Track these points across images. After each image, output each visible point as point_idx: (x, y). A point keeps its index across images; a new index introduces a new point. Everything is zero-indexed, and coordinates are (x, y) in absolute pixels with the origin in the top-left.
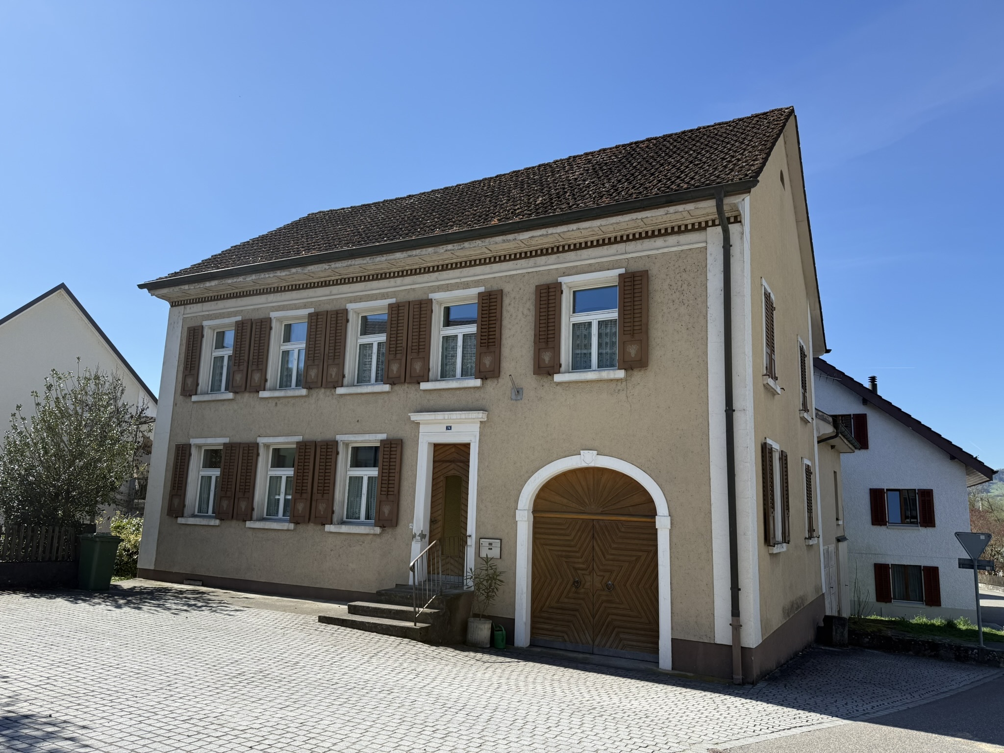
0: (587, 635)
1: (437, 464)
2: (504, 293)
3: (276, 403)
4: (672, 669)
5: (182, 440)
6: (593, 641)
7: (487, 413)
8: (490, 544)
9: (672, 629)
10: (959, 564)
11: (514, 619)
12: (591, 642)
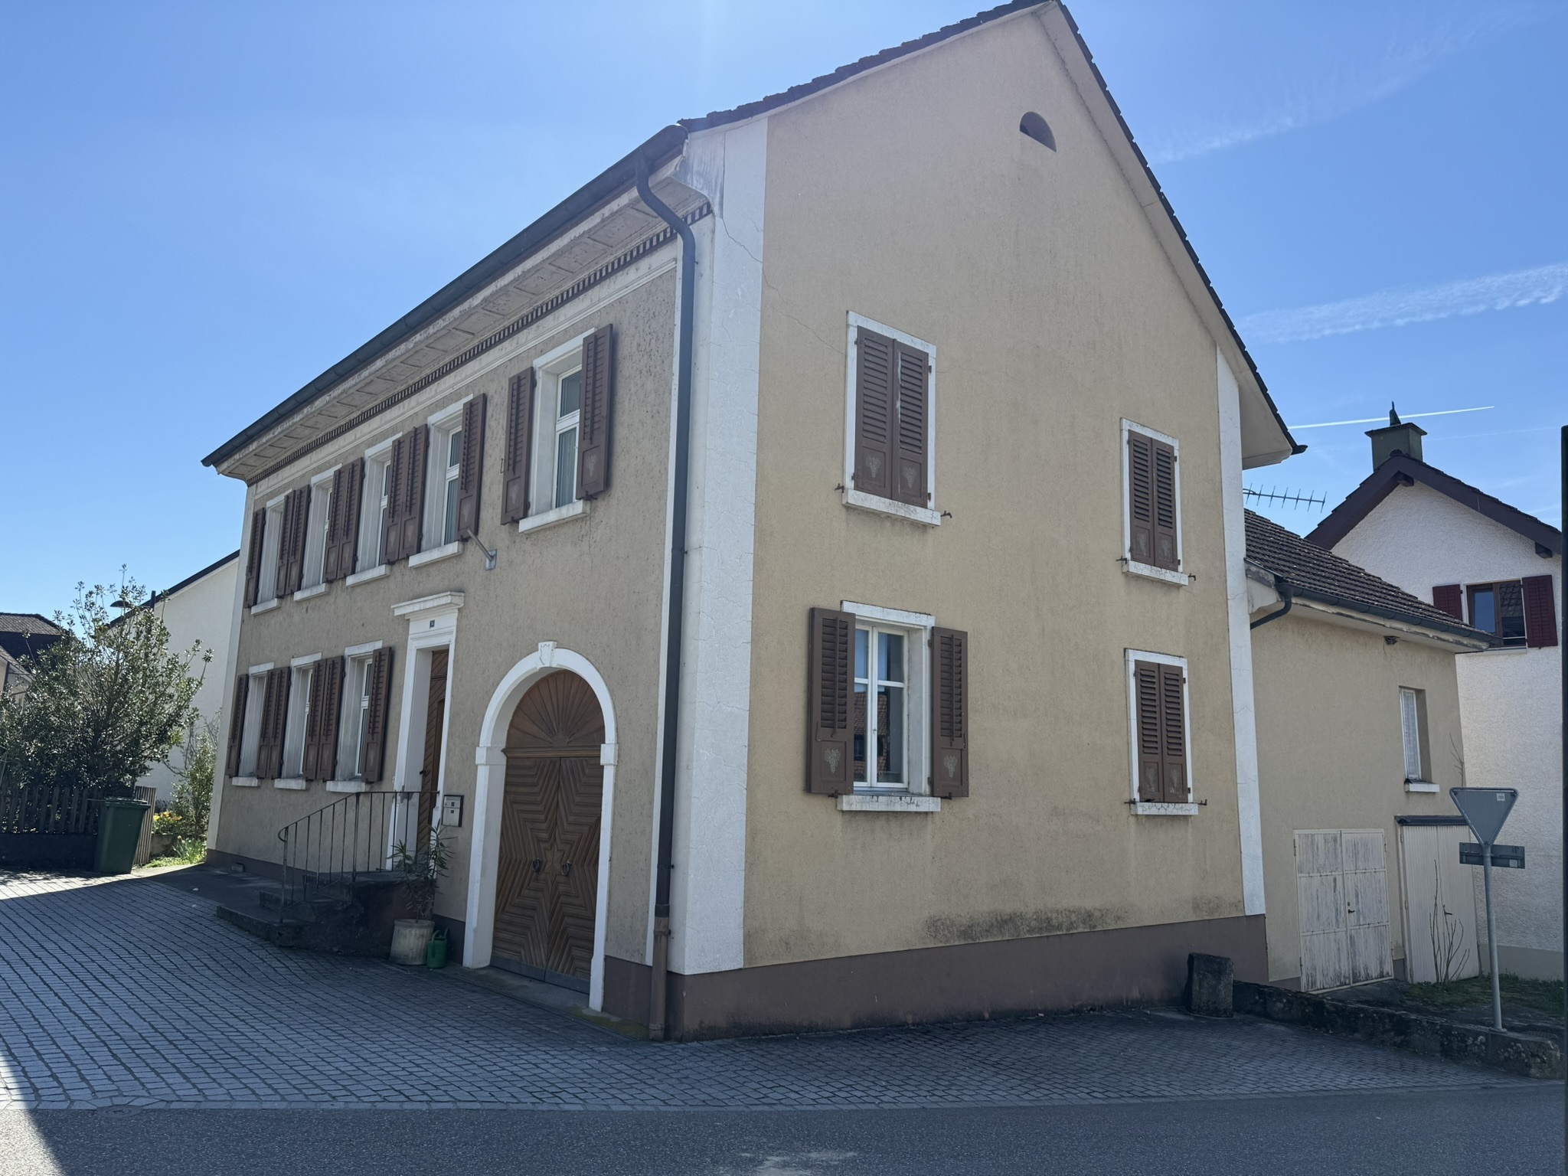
0: (542, 950)
1: (434, 682)
2: (488, 399)
3: (307, 608)
4: (603, 1009)
5: (243, 672)
6: (548, 960)
7: (463, 594)
8: (453, 804)
9: (606, 940)
10: (1461, 854)
11: (465, 923)
12: (544, 962)
